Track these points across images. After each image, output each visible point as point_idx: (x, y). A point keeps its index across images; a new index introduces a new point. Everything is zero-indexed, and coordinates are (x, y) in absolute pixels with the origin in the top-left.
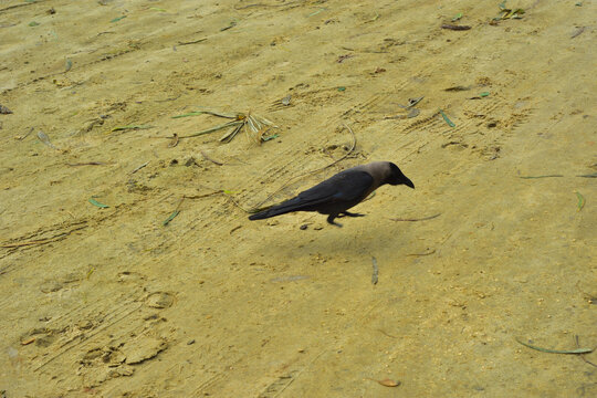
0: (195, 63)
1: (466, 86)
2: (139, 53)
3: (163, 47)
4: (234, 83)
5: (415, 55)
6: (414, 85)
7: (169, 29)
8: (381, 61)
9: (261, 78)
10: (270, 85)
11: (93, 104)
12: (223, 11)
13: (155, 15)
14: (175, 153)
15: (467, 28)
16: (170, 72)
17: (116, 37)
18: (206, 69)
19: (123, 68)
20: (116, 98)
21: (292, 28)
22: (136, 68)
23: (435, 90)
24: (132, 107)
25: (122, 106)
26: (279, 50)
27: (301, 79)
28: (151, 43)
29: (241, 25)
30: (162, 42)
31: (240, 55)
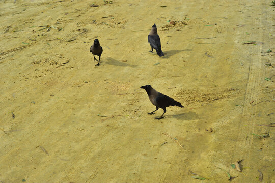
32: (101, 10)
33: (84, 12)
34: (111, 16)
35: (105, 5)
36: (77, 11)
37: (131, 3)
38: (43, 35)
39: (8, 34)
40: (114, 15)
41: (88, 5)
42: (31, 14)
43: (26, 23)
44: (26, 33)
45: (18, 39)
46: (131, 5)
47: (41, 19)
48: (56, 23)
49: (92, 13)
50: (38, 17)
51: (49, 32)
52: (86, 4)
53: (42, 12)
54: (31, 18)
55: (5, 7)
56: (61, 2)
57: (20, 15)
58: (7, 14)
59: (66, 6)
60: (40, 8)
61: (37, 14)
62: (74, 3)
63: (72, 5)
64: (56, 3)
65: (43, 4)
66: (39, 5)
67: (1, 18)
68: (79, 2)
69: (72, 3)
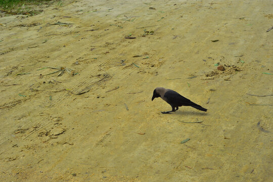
0: (37, 54)
1: (140, 55)
2: (15, 52)
3: (22, 49)
4: (55, 59)
5: (118, 47)
6: (121, 56)
7: (22, 44)
8: (107, 50)
9: (64, 57)
10: (69, 59)
11: (5, 68)
12: (40, 37)
13: (14, 39)
14: (43, 80)
15: (135, 38)
16: (29, 57)
17: (3, 47)
18: (43, 55)
19: (10, 56)
20: (12, 65)
21: (70, 41)
22: (16, 56)
23: (129, 57)
24: (20, 68)
25: (16, 68)
26: (67, 48)
27: (79, 56)
28: (17, 48)
29: (49, 41)
30: (22, 48)
31: (53, 50)
32: (136, 44)
33: (114, 47)
34: (146, 54)
35: (144, 36)
36: (108, 44)
37: (177, 34)
38: (50, 82)
39: (9, 78)
40: (151, 52)
41: (123, 37)
42: (50, 48)
43: (36, 61)
44: (30, 80)
45: (17, 87)
46: (176, 37)
47: (59, 56)
48: (75, 64)
49: (125, 48)
50: (56, 53)
51: (60, 78)
52: (121, 35)
53: (64, 46)
54: (47, 54)
55: (24, 36)
56: (92, 30)
57: (37, 49)
59: (97, 37)
60: (64, 39)
61: (57, 48)
62: (108, 34)
63: (104, 35)
64: (86, 33)
65: (71, 33)
66: (66, 34)
67: (12, 53)
68: (114, 32)
69: (105, 32)
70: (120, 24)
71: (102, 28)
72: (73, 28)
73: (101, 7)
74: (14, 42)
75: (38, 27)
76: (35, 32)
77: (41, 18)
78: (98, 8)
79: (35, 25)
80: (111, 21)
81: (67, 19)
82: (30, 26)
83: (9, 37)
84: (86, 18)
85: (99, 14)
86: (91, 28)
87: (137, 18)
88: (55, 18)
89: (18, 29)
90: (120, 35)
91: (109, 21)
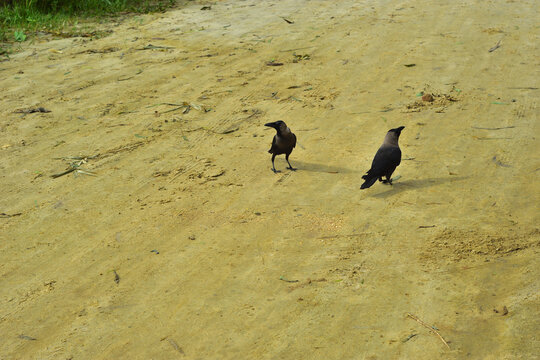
32: (286, 72)
33: (253, 76)
34: (308, 84)
35: (295, 62)
36: (241, 73)
37: (347, 58)
38: (174, 121)
39: (107, 118)
40: (313, 82)
41: (263, 64)
42: (152, 79)
43: (141, 97)
44: (143, 117)
45: (127, 127)
46: (346, 62)
47: (171, 90)
48: (201, 99)
49: (270, 78)
50: (165, 86)
51: (186, 115)
52: (258, 61)
53: (174, 77)
54: (153, 88)
55: (102, 66)
56: (209, 56)
57: (132, 81)
58: (107, 80)
59: (220, 65)
60: (169, 69)
61: (164, 80)
62: (235, 60)
63: (231, 62)
64: (201, 59)
65: (175, 60)
66: (168, 62)
67: (94, 87)
68: (244, 57)
69: (232, 58)
70: (250, 47)
71: (223, 52)
72: (176, 53)
73: (208, 24)
74: (89, 73)
75: (118, 53)
76: (118, 60)
77: (115, 41)
78: (205, 25)
79: (111, 50)
80: (235, 43)
81: (160, 41)
82: (105, 52)
83: (78, 67)
84: (191, 39)
85: (210, 34)
86: (206, 53)
87: (275, 38)
88: (139, 41)
89: (87, 56)
90: (256, 61)
91: (231, 43)
